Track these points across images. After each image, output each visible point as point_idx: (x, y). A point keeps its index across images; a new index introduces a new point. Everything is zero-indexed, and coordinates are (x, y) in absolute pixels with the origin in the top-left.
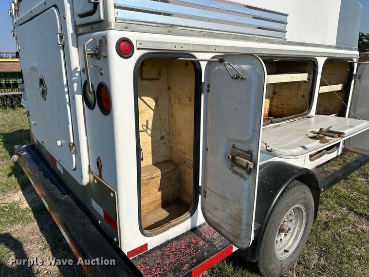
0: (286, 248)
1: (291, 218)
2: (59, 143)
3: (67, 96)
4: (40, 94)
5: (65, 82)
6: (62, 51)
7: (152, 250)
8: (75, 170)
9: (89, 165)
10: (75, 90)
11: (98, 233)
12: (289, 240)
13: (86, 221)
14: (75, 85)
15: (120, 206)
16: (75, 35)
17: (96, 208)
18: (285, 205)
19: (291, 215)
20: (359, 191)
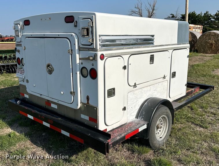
0: (161, 137)
1: (162, 123)
8: (72, 103)
9: (81, 100)
12: (162, 133)
15: (99, 113)
17: (83, 118)
19: (161, 121)
20: (198, 115)
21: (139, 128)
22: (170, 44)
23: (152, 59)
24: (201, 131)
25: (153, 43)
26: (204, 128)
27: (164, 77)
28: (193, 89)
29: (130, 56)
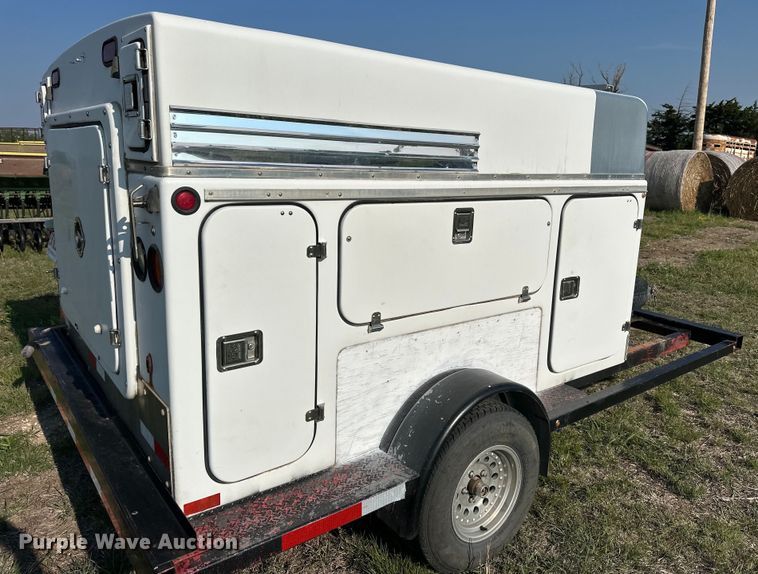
0: (484, 525)
1: (494, 470)
2: (97, 328)
3: (110, 257)
4: (75, 245)
5: (108, 236)
6: (105, 190)
7: (228, 506)
8: (118, 373)
9: (138, 367)
10: (121, 250)
11: (147, 476)
12: (494, 509)
13: (131, 459)
14: (122, 243)
15: (174, 430)
16: (124, 172)
17: (145, 437)
18: (467, 442)
19: (494, 464)
20: (671, 434)
21: (363, 502)
22: (554, 173)
23: (463, 224)
24: (665, 508)
25: (469, 165)
26: (678, 494)
27: (525, 296)
28: (662, 341)
29: (351, 207)
